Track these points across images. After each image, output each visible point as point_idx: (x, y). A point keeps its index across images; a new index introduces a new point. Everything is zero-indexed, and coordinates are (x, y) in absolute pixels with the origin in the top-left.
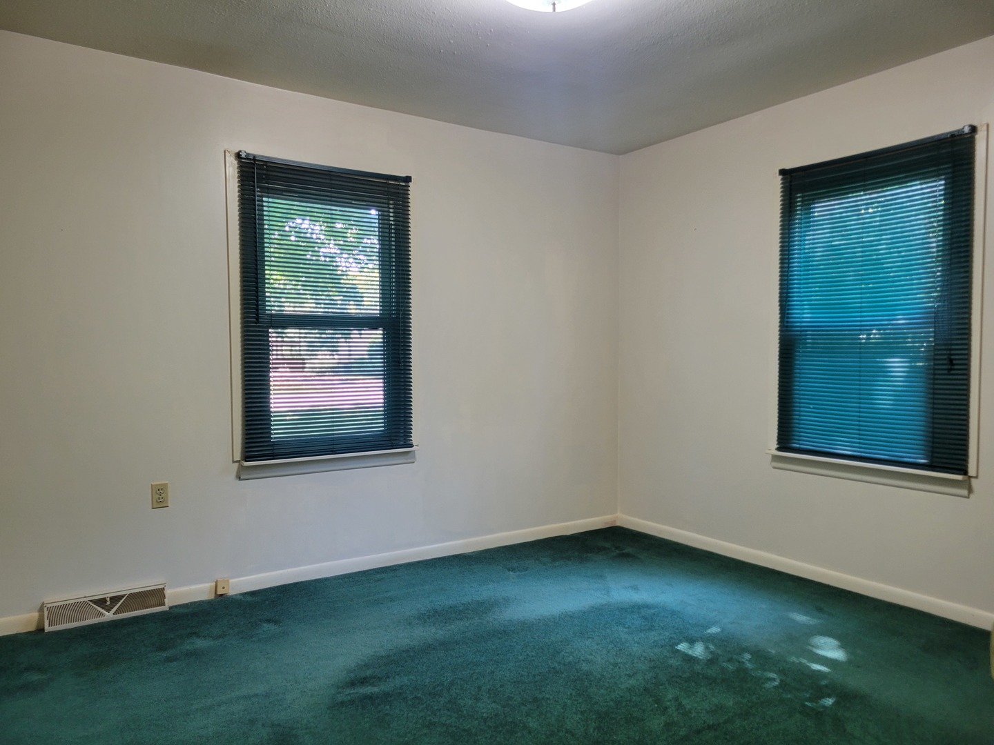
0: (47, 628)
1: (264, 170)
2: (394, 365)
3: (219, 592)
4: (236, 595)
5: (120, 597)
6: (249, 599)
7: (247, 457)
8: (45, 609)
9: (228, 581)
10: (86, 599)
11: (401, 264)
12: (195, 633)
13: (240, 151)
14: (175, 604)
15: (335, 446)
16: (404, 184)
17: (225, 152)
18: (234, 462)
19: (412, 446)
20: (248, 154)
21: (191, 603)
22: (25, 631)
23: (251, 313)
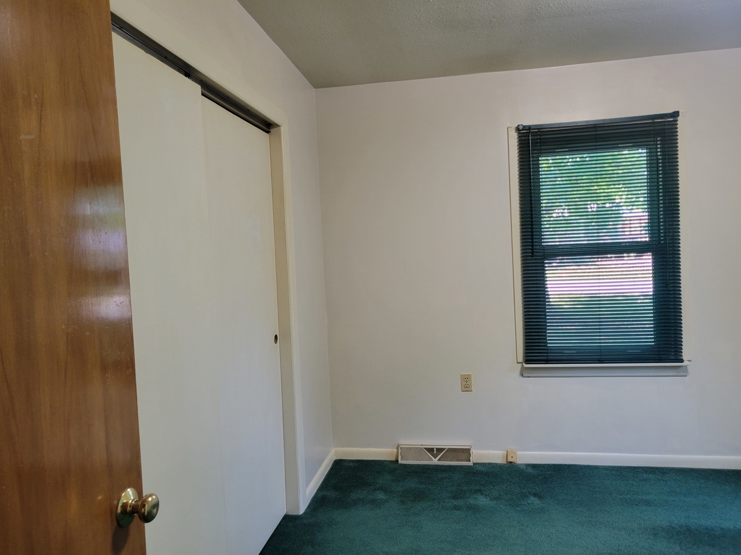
0: (400, 461)
1: (538, 135)
2: (663, 287)
3: (510, 460)
4: (522, 464)
5: (443, 449)
6: (530, 470)
7: (527, 361)
8: (399, 448)
9: (516, 452)
10: (422, 447)
11: (667, 194)
12: (480, 491)
13: (519, 126)
14: (478, 462)
15: (603, 357)
16: (671, 119)
17: (508, 128)
18: (518, 363)
19: (682, 361)
20: (524, 126)
21: (489, 464)
22: (389, 460)
23: (528, 249)
